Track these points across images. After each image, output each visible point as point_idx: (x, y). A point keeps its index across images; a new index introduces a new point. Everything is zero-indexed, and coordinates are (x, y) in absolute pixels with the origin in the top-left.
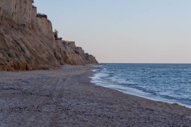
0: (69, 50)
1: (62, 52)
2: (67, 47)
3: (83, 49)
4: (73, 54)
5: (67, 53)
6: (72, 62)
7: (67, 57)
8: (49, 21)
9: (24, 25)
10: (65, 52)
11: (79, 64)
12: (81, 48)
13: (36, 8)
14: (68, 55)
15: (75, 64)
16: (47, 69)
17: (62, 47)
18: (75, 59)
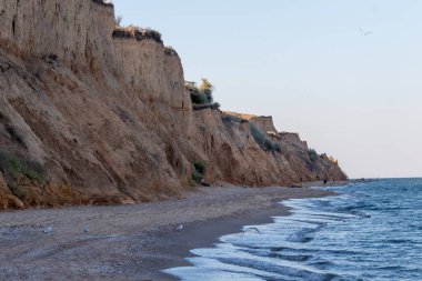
0: (243, 140)
1: (218, 147)
2: (237, 132)
3: (302, 139)
4: (253, 154)
5: (234, 149)
6: (251, 178)
7: (234, 163)
8: (170, 53)
9: (54, 57)
10: (227, 148)
11: (273, 182)
12: (296, 135)
13: (111, 6)
14: (237, 156)
15: (259, 182)
16: (115, 202)
17: (217, 132)
18: (262, 167)
